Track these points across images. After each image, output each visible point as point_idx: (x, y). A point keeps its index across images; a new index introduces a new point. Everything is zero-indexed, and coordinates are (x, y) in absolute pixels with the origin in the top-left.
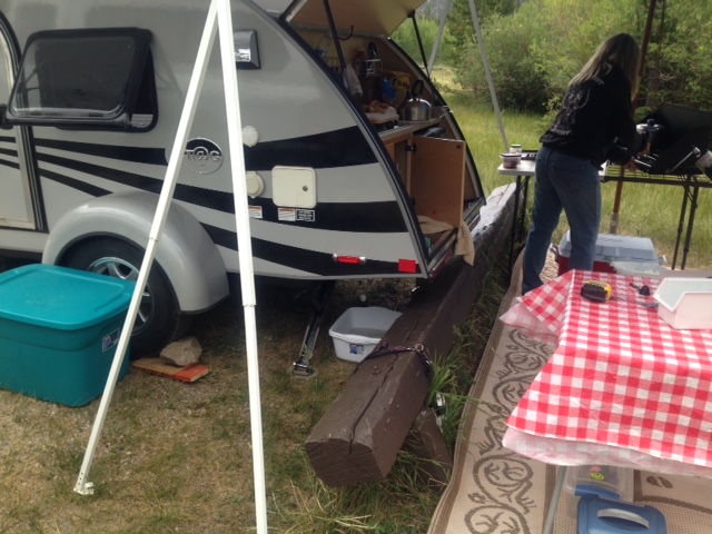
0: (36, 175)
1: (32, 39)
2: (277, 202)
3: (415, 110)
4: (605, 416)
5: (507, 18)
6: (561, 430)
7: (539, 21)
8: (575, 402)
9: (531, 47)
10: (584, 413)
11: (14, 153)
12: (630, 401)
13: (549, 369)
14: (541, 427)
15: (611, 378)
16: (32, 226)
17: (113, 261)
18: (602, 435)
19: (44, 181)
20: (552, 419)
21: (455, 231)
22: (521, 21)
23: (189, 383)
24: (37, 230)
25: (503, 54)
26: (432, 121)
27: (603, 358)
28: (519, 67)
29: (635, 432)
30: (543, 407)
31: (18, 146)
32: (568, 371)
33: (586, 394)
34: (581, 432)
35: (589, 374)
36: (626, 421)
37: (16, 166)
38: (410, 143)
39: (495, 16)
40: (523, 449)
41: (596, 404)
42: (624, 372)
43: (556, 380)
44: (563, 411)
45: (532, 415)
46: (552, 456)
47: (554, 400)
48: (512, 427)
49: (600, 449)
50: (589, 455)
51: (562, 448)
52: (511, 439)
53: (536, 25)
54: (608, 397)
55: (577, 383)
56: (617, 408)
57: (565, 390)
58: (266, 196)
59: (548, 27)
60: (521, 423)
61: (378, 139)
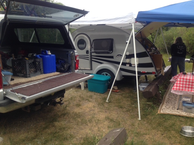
0: (91, 61)
1: (94, 40)
2: (132, 63)
3: (152, 50)
4: (186, 87)
5: (167, 31)
6: (179, 89)
7: (176, 32)
8: (181, 85)
9: (174, 38)
10: (182, 87)
11: (88, 58)
12: (189, 85)
13: (177, 81)
14: (176, 89)
15: (186, 82)
16: (90, 69)
17: (105, 73)
18: (185, 90)
19: (93, 62)
20: (178, 88)
21: (161, 69)
22: (171, 32)
23: (117, 92)
24: (90, 70)
25: (167, 40)
26: (155, 52)
27: (185, 79)
28: (171, 43)
29: (190, 89)
30: (177, 86)
31: (89, 57)
32: (180, 81)
33: (183, 84)
34: (182, 89)
35: (183, 81)
36: (189, 88)
37: (88, 60)
38: (152, 55)
39: (164, 31)
40: (174, 92)
41: (184, 86)
42: (188, 81)
43: (178, 82)
44: (180, 87)
45: (175, 87)
46: (178, 93)
47: (178, 85)
48: (172, 89)
49: (185, 92)
50: (184, 93)
51: (180, 92)
52: (172, 91)
53: (175, 33)
54: (186, 84)
55: (181, 83)
56: (187, 86)
57: (180, 84)
58: (130, 63)
59: (178, 33)
60: (174, 89)
61: (149, 54)
